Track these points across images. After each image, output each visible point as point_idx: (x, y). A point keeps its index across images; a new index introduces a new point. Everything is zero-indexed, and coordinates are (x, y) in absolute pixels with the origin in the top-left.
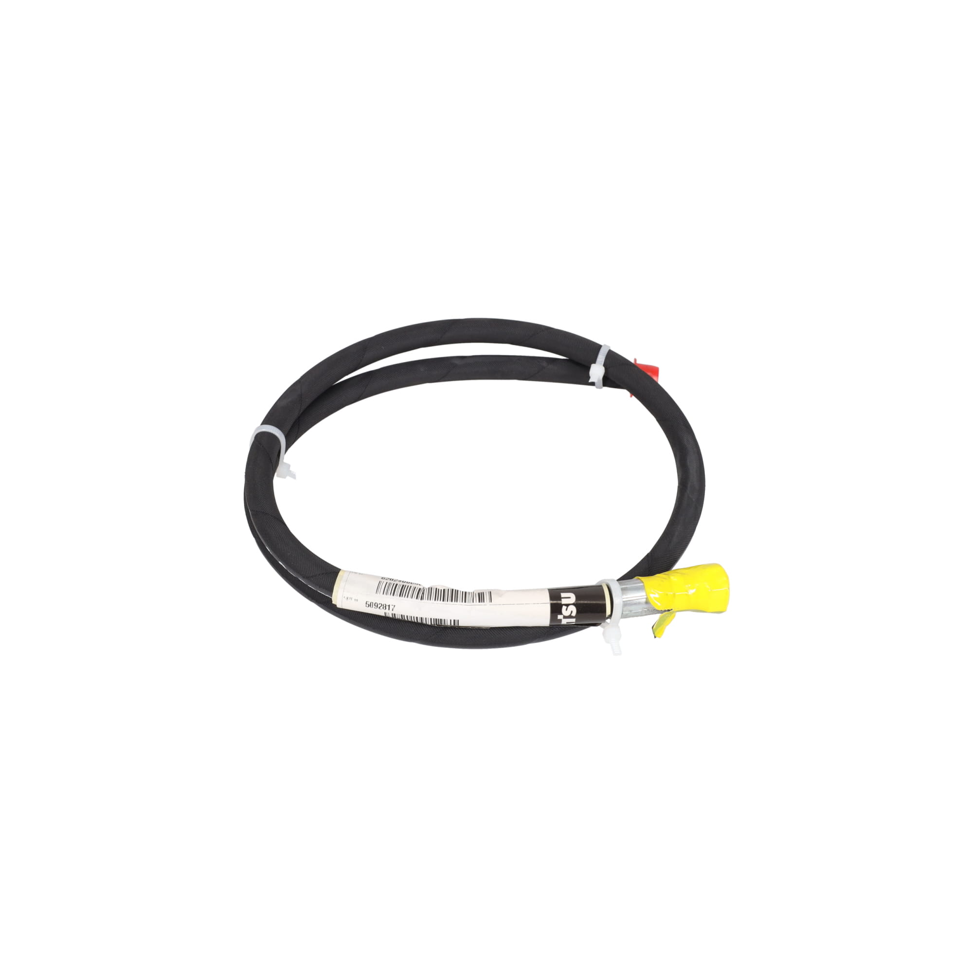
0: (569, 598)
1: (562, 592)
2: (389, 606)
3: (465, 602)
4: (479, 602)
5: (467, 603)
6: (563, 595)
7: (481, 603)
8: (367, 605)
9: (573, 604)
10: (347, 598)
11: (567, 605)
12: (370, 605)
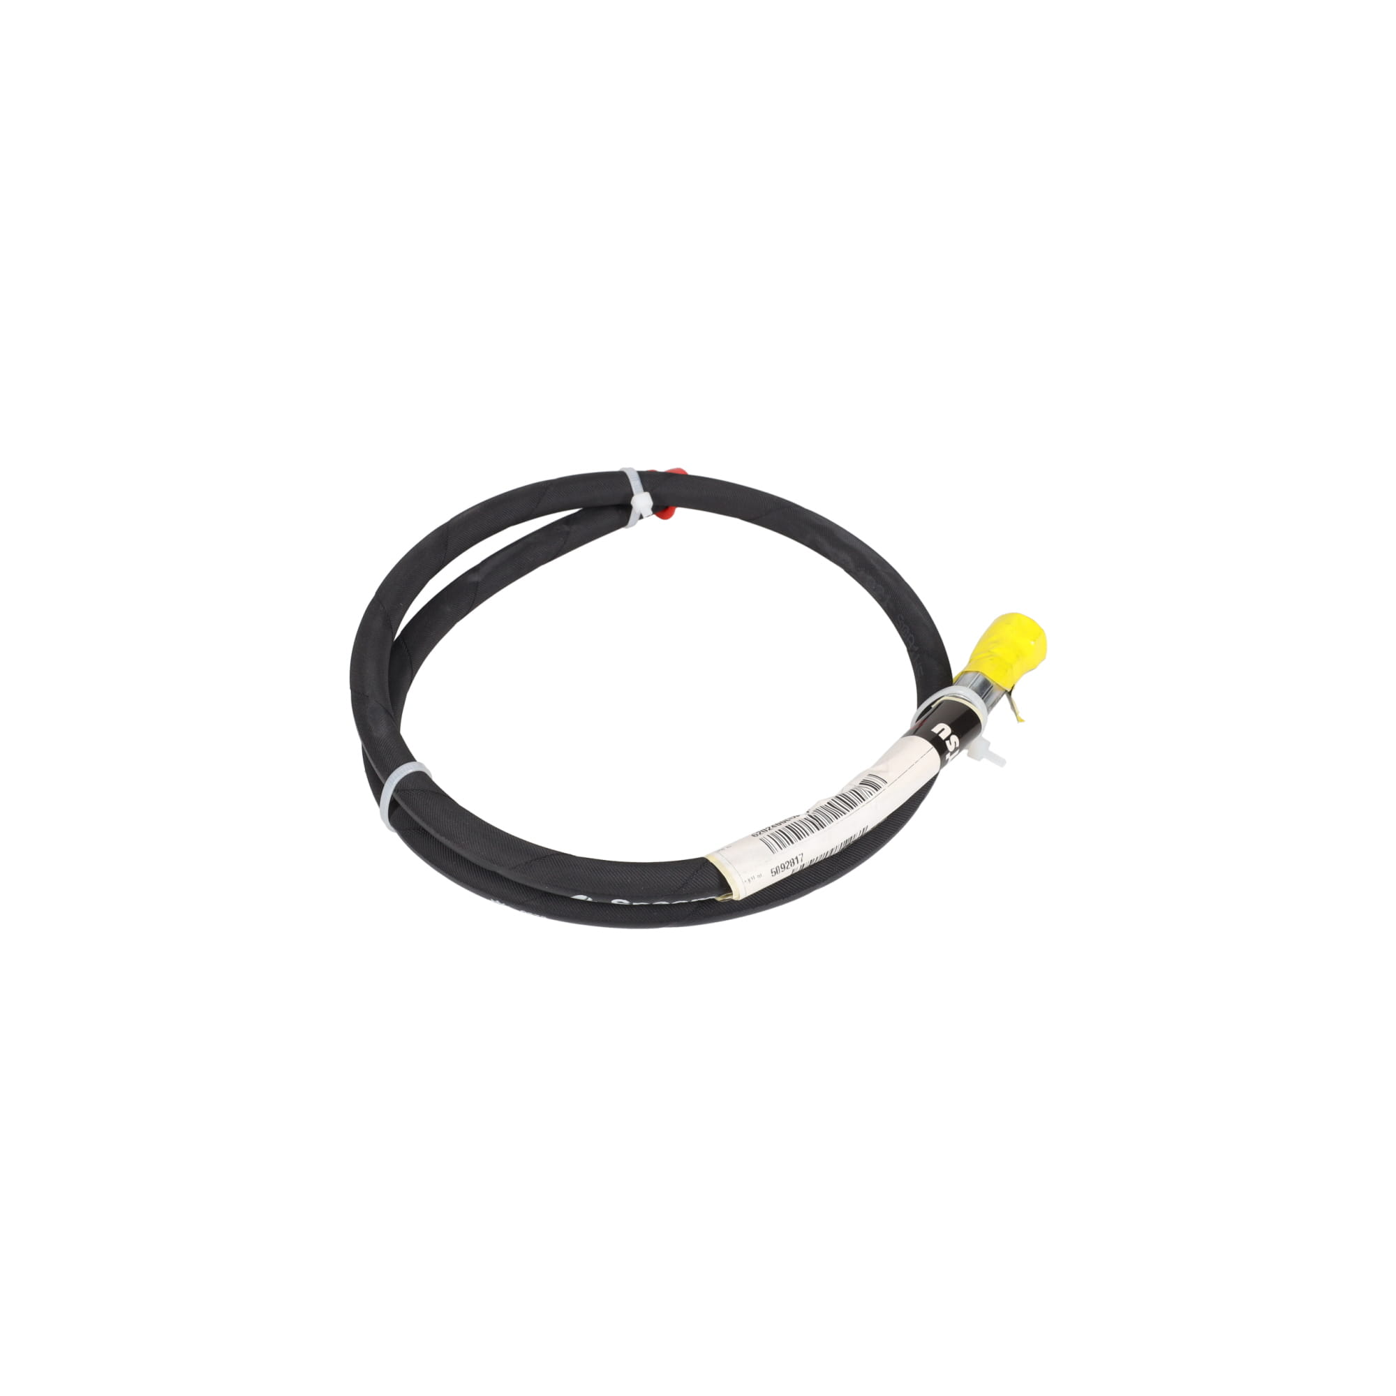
0: (943, 730)
1: (933, 727)
2: (797, 858)
3: (864, 800)
4: (877, 790)
5: (867, 801)
7: (879, 791)
8: (774, 874)
10: (749, 880)
11: (948, 738)
12: (776, 872)
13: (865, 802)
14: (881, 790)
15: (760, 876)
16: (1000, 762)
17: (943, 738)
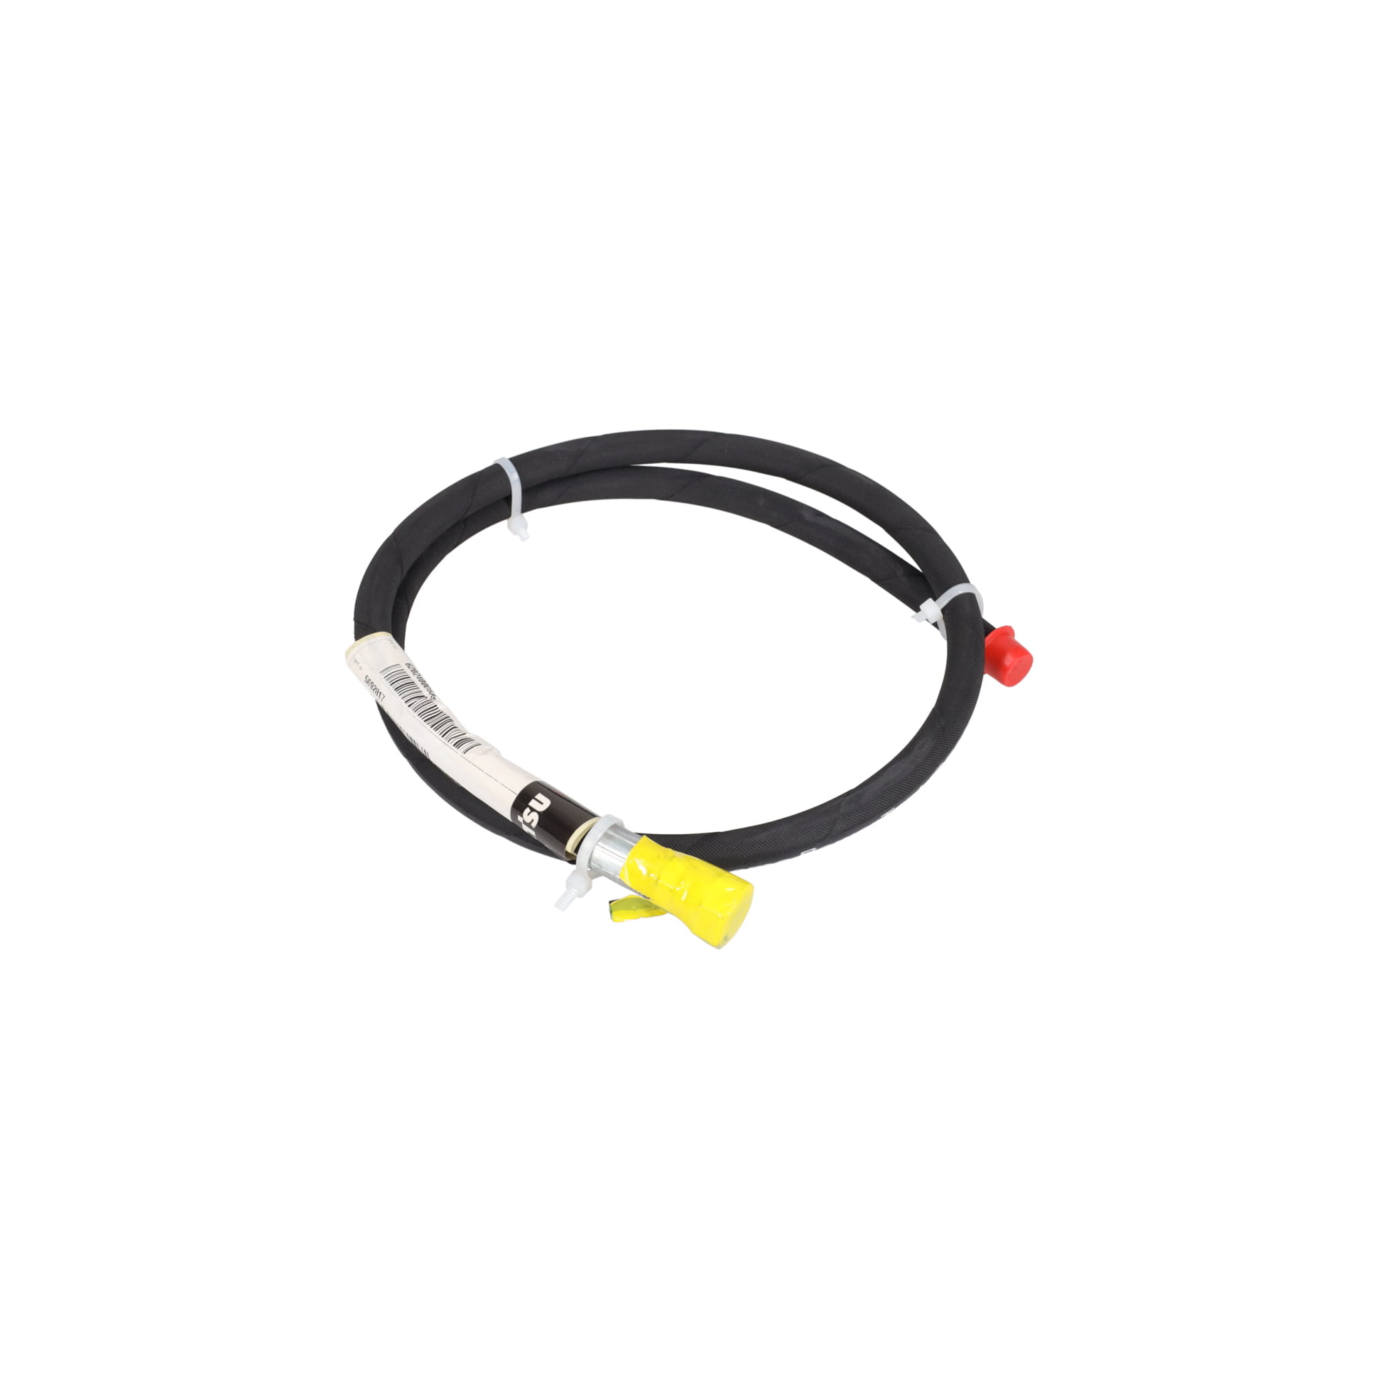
0: (542, 803)
1: (541, 792)
2: (380, 693)
3: (443, 736)
4: (454, 745)
5: (443, 739)
6: (540, 796)
7: (454, 748)
9: (539, 813)
11: (532, 810)
13: (441, 738)
14: (456, 749)
15: (361, 668)
16: (562, 904)
17: (530, 804)
